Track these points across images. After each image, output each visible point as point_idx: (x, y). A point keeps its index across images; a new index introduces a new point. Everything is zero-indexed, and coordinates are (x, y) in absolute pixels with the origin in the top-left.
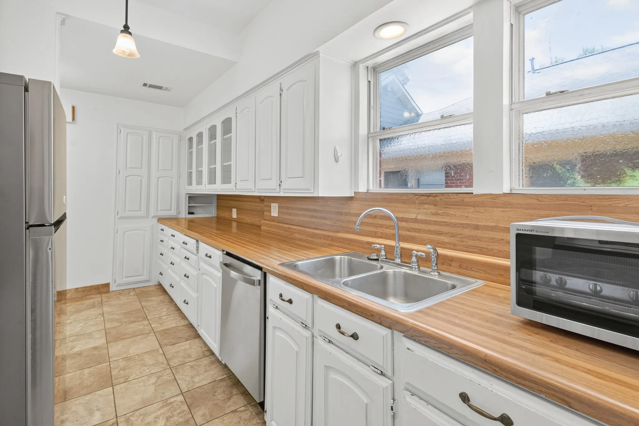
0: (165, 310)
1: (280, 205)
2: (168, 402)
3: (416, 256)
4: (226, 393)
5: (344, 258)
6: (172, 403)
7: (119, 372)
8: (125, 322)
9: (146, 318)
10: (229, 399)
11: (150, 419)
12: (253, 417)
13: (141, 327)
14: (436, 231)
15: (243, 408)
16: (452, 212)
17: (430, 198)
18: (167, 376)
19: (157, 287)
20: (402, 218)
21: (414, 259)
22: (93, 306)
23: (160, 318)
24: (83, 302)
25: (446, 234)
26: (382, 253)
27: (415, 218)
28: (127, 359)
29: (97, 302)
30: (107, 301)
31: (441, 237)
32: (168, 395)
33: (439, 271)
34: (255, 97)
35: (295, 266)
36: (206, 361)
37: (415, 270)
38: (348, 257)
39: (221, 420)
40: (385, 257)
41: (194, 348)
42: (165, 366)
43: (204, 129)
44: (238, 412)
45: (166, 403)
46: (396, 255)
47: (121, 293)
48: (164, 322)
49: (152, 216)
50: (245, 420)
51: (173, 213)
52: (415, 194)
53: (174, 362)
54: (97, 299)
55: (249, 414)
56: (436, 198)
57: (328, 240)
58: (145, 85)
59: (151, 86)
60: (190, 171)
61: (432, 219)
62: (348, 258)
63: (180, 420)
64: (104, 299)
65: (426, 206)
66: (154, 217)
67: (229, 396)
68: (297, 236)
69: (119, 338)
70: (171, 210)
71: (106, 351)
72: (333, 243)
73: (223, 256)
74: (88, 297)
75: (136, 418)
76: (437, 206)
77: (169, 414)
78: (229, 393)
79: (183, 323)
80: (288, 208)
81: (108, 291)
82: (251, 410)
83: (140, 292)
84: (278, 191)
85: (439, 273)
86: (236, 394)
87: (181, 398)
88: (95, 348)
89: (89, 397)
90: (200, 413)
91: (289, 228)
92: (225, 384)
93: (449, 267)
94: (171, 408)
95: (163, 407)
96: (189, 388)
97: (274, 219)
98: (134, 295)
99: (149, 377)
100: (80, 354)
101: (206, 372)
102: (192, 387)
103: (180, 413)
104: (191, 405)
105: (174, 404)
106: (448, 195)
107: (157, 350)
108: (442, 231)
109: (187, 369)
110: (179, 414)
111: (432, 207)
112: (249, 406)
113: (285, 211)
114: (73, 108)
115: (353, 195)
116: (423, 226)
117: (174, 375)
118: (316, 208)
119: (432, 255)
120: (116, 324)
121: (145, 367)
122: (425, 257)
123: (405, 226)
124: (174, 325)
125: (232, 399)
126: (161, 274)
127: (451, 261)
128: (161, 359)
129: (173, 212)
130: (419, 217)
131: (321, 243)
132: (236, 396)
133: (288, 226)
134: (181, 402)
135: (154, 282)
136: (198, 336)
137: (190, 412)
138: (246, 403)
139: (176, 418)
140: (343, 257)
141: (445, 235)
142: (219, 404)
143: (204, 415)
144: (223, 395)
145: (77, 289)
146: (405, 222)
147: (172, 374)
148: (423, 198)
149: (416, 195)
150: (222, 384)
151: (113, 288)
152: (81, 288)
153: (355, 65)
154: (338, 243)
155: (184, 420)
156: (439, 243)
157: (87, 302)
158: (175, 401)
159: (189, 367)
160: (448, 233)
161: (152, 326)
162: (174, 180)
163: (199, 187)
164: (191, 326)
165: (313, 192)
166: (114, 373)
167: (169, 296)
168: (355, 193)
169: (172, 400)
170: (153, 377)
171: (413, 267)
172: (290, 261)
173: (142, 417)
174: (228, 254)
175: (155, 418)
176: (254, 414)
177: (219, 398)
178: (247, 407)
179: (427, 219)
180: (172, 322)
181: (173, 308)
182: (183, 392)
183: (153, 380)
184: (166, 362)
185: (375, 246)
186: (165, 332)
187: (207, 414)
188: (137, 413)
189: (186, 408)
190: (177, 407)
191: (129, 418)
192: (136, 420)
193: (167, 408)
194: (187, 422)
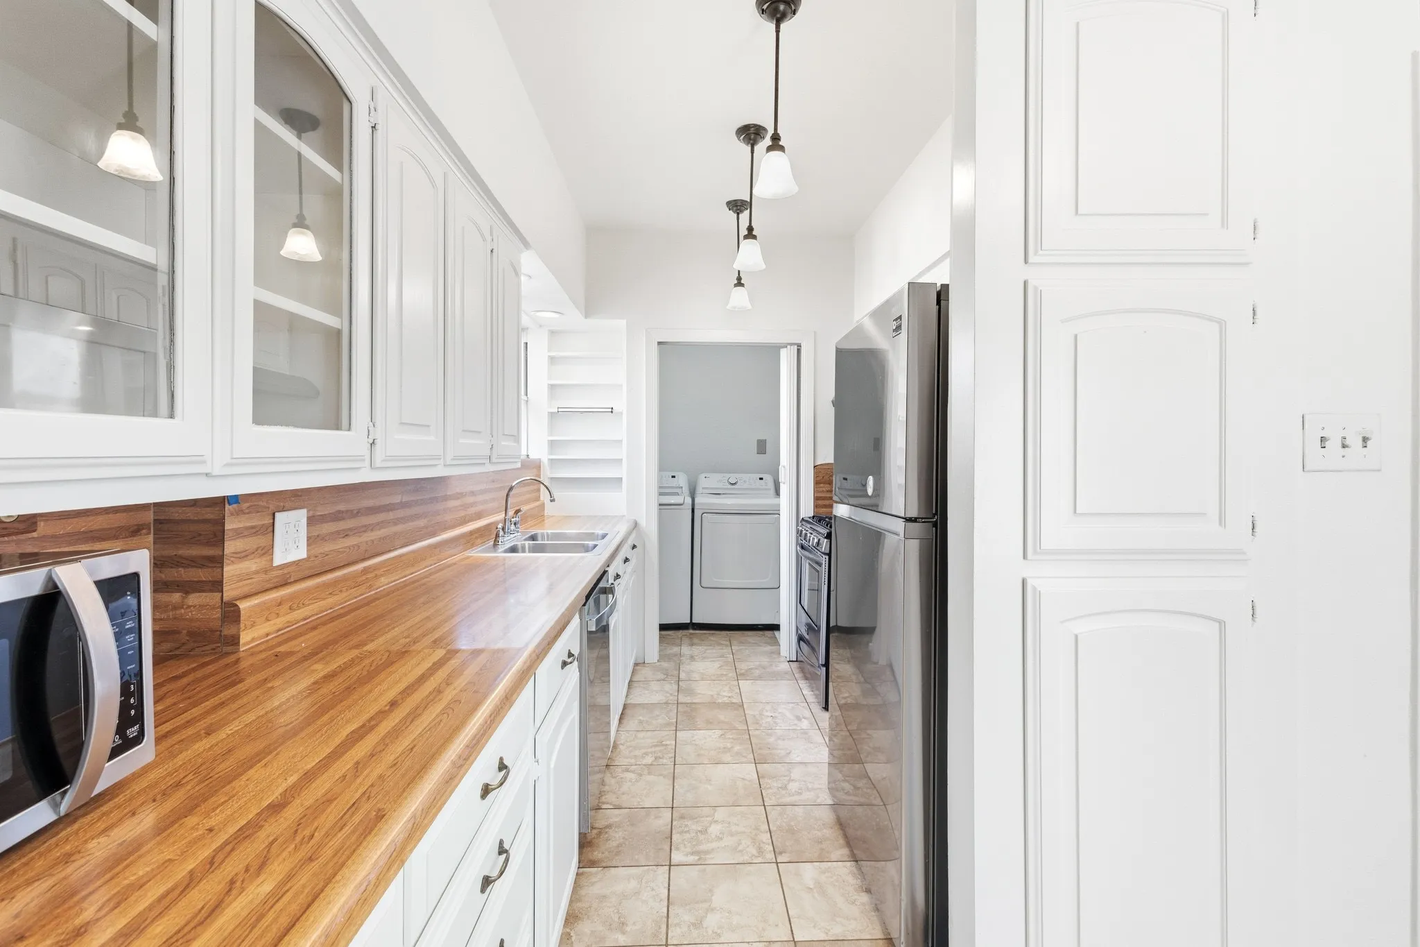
2: (697, 858)
6: (692, 854)
10: (609, 826)
11: (728, 841)
32: (693, 872)
39: (641, 803)
63: (689, 823)
75: (748, 849)
77: (701, 837)
87: (676, 856)
90: (660, 822)
92: (596, 853)
94: (697, 845)
95: (707, 852)
96: (655, 870)
101: (605, 897)
102: (648, 869)
103: (686, 832)
104: (666, 838)
105: (689, 850)
110: (688, 832)
117: (668, 917)
125: (608, 823)
137: (673, 829)
139: (694, 827)
142: (628, 823)
143: (657, 817)
144: (612, 834)
150: (600, 857)
155: (686, 820)
158: (686, 855)
169: (691, 859)
173: (740, 849)
175: (721, 839)
177: (621, 832)
182: (667, 868)
187: (653, 817)
188: (746, 858)
189: (674, 837)
190: (686, 843)
191: (759, 853)
192: (748, 846)
193: (703, 847)
194: (682, 817)
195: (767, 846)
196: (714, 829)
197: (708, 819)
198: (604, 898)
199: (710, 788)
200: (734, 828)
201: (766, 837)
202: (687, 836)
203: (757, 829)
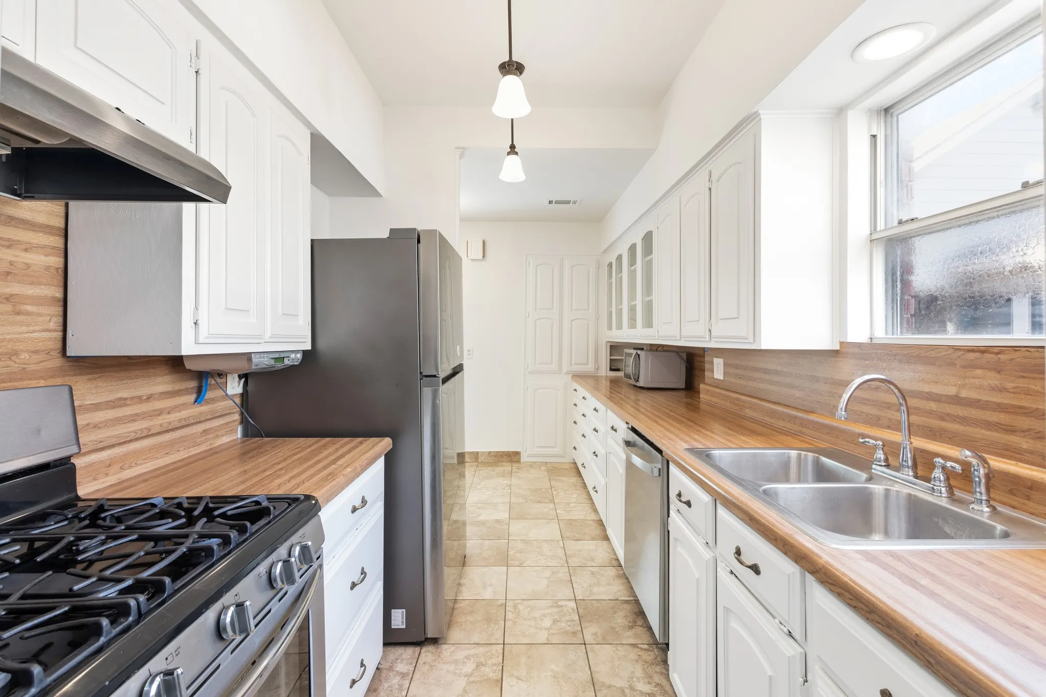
0: (576, 496)
1: (726, 362)
2: (558, 603)
3: (944, 468)
4: (628, 620)
5: (806, 455)
6: (562, 606)
7: (515, 553)
8: (530, 500)
9: (553, 501)
10: (631, 628)
11: (538, 614)
12: (657, 662)
13: (546, 510)
14: (1001, 424)
15: (646, 647)
16: (1036, 386)
17: (986, 355)
18: (563, 574)
19: (572, 465)
20: (927, 393)
21: (938, 474)
22: (503, 475)
23: (568, 504)
24: (495, 468)
25: (1024, 431)
26: (879, 456)
27: (954, 396)
28: (525, 542)
29: (507, 472)
30: (516, 472)
31: (1012, 436)
32: (560, 595)
33: (992, 503)
34: (680, 196)
35: (708, 456)
36: (612, 572)
37: (939, 495)
38: (813, 454)
39: (615, 649)
40: (884, 462)
41: (600, 552)
42: (563, 562)
43: (624, 250)
44: (638, 647)
45: (556, 604)
46: (902, 461)
47: (532, 465)
48: (572, 510)
49: (566, 371)
50: (645, 662)
51: (590, 368)
52: (955, 347)
53: (574, 561)
54: (507, 467)
55: (653, 657)
56: (999, 356)
57: (795, 424)
58: (550, 202)
59: (557, 202)
60: (620, 307)
61: (994, 400)
62: (814, 456)
63: (568, 628)
64: (515, 470)
65: (979, 372)
66: (567, 373)
67: (630, 624)
68: (749, 413)
69: (521, 517)
70: (588, 363)
71: (506, 527)
72: (804, 430)
73: (627, 430)
74: (500, 464)
75: (524, 608)
76: (1001, 372)
77: (557, 617)
78: (632, 621)
79: (593, 516)
80: (737, 367)
81: (518, 461)
82: (657, 653)
83: (552, 468)
84: (707, 339)
85: (994, 508)
86: (641, 626)
87: (572, 604)
88: (498, 521)
89: (485, 569)
90: (592, 630)
91: (738, 399)
92: (629, 608)
93: (1026, 502)
94: (560, 611)
95: (552, 607)
96: (584, 596)
97: (717, 384)
98: (545, 470)
99: (543, 569)
100: (483, 523)
102: (588, 597)
103: (570, 621)
104: (582, 617)
105: (565, 608)
106: (1028, 351)
107: (558, 541)
108: (1014, 425)
109: (587, 574)
110: (567, 621)
111: (993, 374)
112: (654, 646)
113: (733, 371)
114: (484, 242)
115: (838, 348)
116: (973, 411)
117: (570, 576)
118: (779, 368)
119: (974, 470)
120: (521, 500)
121: (542, 557)
122: (960, 472)
123: (935, 410)
124: (582, 517)
125: (634, 630)
126: (575, 448)
127: (1031, 488)
128: (561, 553)
129: (590, 366)
130: (964, 394)
131: (784, 427)
132: (641, 628)
133: (736, 396)
134: (573, 609)
135: (568, 460)
136: (607, 538)
137: (579, 624)
138: (651, 641)
139: (563, 625)
140: (803, 453)
141: (1022, 434)
142: (617, 630)
143: (595, 634)
144: (625, 621)
145: (490, 452)
146: (935, 401)
147: (569, 574)
148: (972, 356)
149: (957, 349)
150: (625, 606)
151: (524, 458)
152: (494, 452)
153: (840, 112)
154: (811, 430)
155: (571, 630)
156: (1007, 450)
157: (498, 469)
158: (566, 606)
159: (590, 572)
160: (1028, 431)
161: (558, 511)
162: (590, 322)
163: (619, 332)
164: (601, 523)
165: (752, 342)
166: (511, 553)
167: (583, 480)
168: (841, 343)
169: (563, 603)
170: (548, 571)
171: (935, 488)
172: (706, 447)
173: (529, 609)
174: (634, 430)
175: (542, 615)
176: (659, 659)
177: (618, 621)
178: (652, 647)
179: (980, 398)
180: (581, 512)
181: (584, 496)
182: (577, 598)
183: (547, 573)
184: (565, 559)
185: (865, 442)
186: (571, 522)
187: (599, 634)
188: (526, 603)
189: (577, 618)
190: (568, 613)
191: (517, 606)
192: (523, 610)
193: (556, 610)
194: (574, 633)
195: (510, 610)
196: (547, 623)
197: (553, 632)
198: (609, 584)
199: (553, 667)
200: (533, 623)
201: (509, 616)
202: (568, 618)
203: (515, 623)
